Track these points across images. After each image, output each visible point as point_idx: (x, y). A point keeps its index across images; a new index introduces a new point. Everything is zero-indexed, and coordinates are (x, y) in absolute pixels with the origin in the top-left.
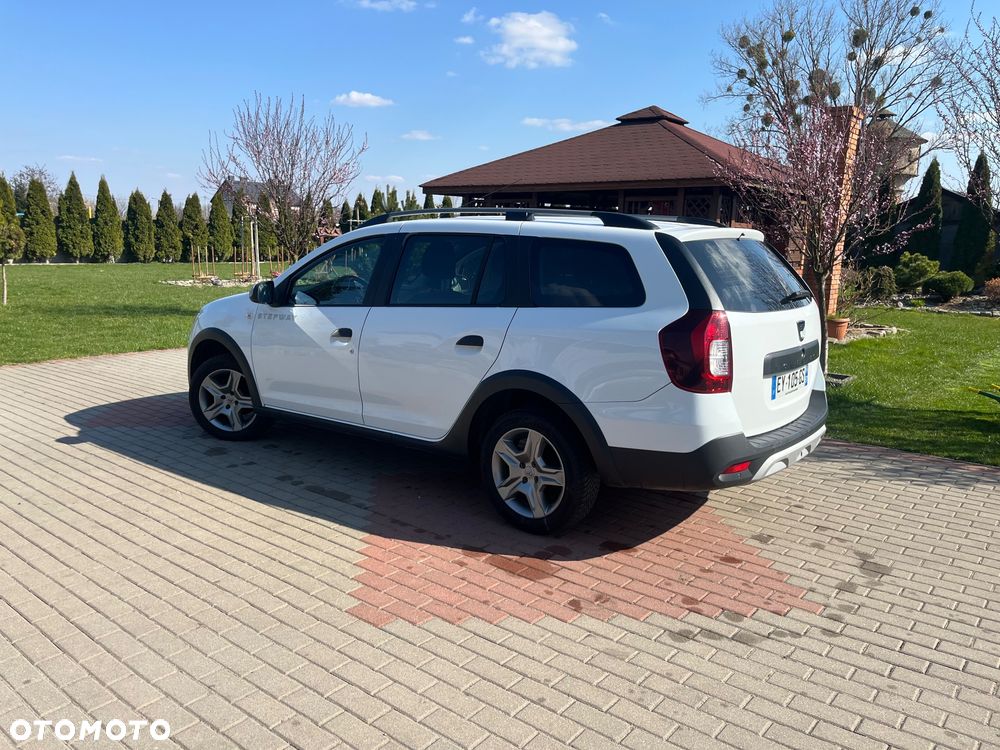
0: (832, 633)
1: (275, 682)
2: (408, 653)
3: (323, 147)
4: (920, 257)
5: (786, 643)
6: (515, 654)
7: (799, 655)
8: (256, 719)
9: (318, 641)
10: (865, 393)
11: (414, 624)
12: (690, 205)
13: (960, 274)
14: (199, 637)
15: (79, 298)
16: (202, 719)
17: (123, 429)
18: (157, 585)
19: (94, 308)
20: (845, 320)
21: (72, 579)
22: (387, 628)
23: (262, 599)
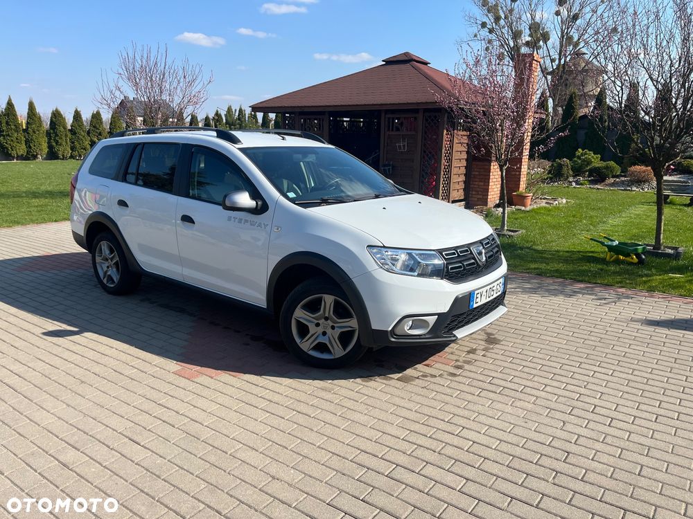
0: (454, 375)
1: (123, 409)
2: (206, 392)
3: (182, 80)
4: (588, 152)
5: (426, 381)
6: (268, 391)
7: (432, 386)
8: (110, 428)
9: (154, 388)
10: (527, 242)
11: (212, 378)
12: (427, 120)
13: (612, 163)
14: (80, 389)
15: (15, 186)
16: (78, 429)
17: (41, 272)
18: (57, 362)
19: (25, 192)
20: (529, 195)
21: (4, 360)
22: (196, 380)
23: (121, 368)
